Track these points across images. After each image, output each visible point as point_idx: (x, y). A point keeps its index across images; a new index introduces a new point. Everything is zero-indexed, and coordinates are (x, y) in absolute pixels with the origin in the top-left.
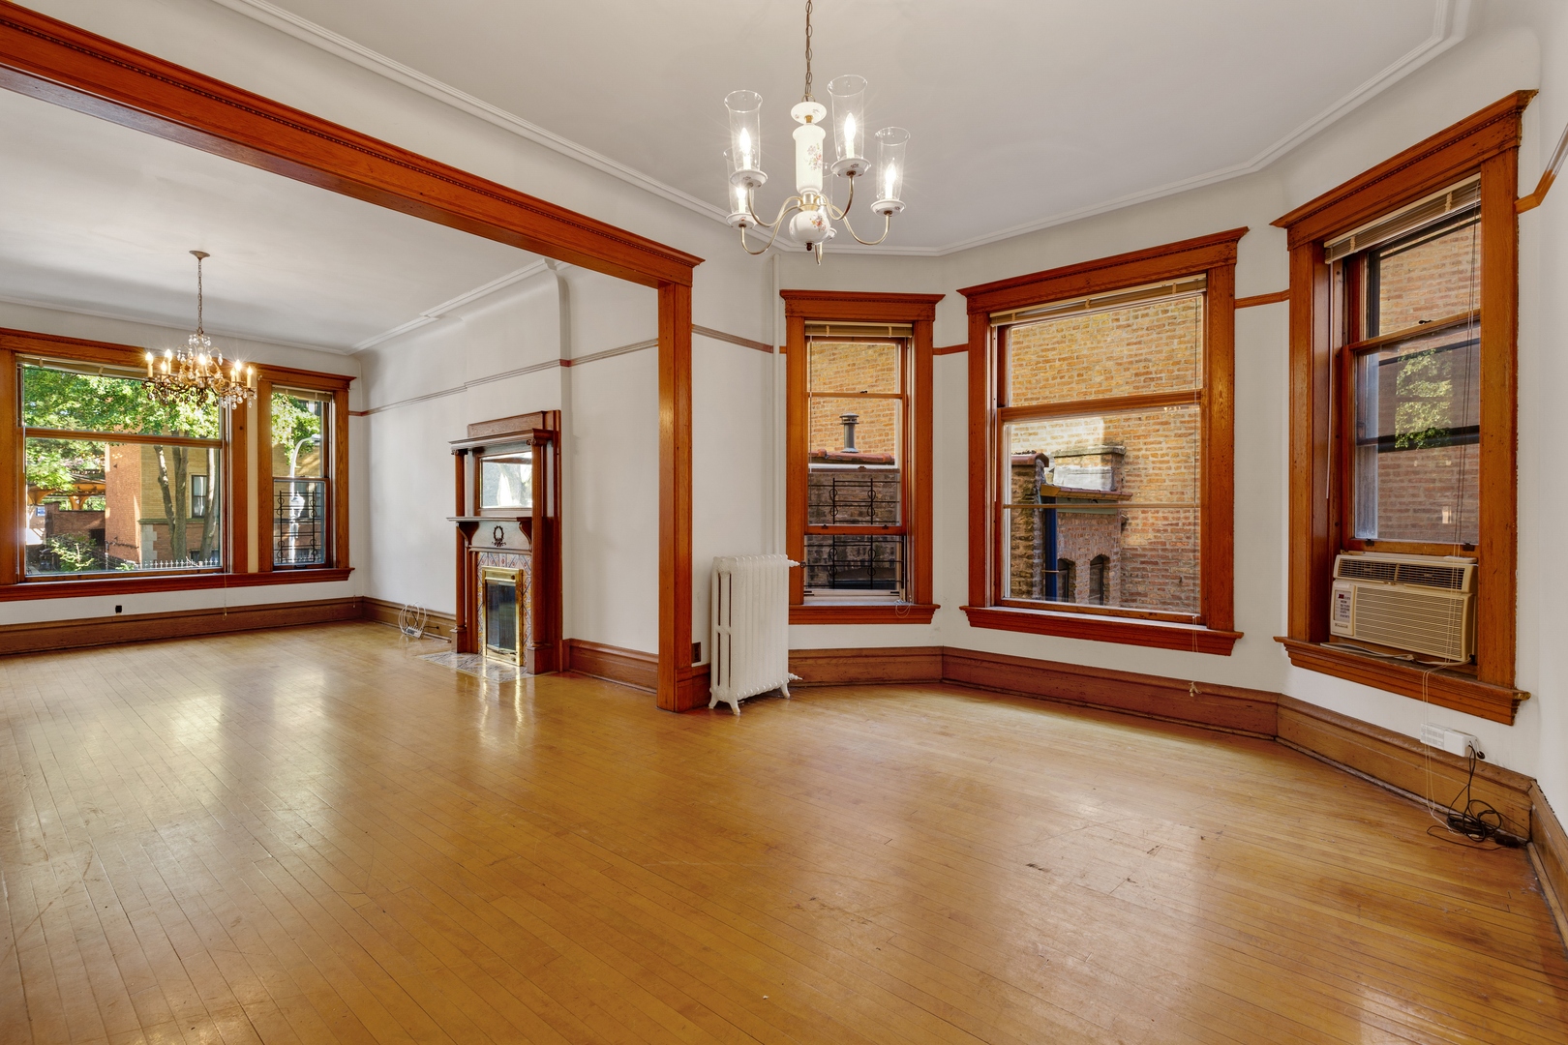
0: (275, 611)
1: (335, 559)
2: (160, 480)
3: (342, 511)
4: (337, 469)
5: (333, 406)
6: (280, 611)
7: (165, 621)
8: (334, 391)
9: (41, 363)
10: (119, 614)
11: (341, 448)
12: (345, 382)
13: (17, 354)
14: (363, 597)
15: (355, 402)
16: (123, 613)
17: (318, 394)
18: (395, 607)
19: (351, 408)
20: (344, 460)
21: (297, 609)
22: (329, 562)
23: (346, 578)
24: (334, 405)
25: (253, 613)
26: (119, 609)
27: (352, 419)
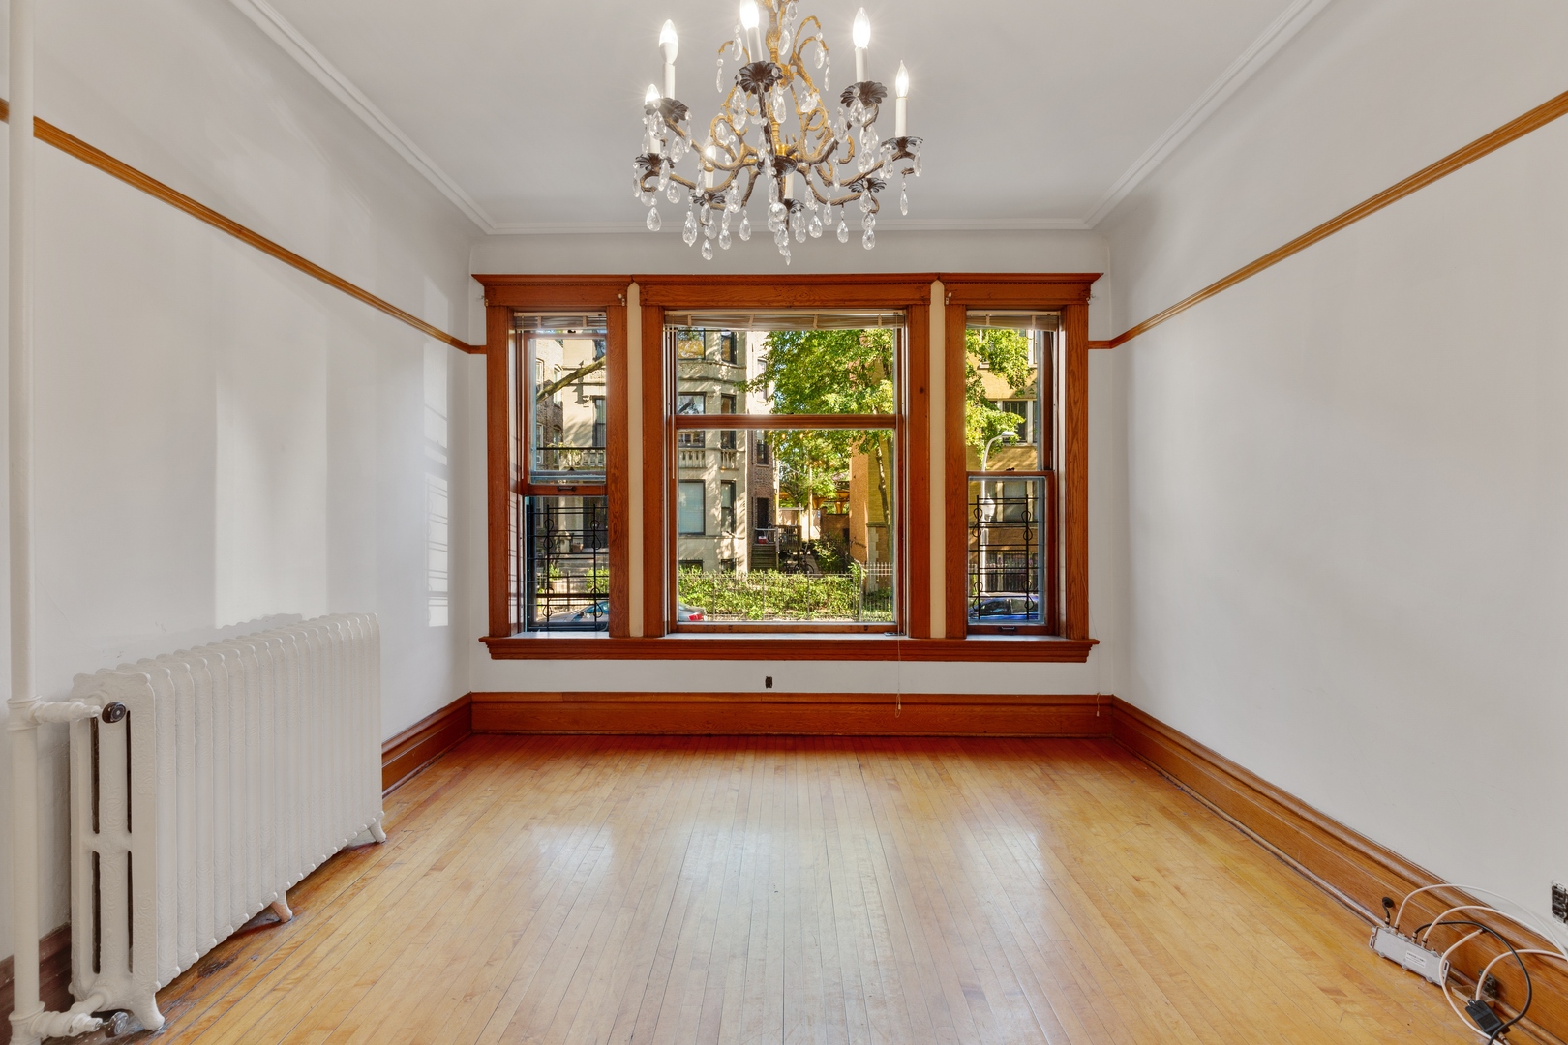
0: (970, 708)
1: (1063, 618)
2: (880, 487)
3: (1077, 531)
4: (1068, 452)
5: (1061, 336)
6: (977, 709)
7: (821, 708)
8: (1063, 308)
9: (690, 322)
10: (769, 690)
11: (1075, 412)
12: (1083, 283)
13: (667, 313)
14: (1112, 697)
15: (1101, 322)
16: (775, 689)
17: (1038, 318)
18: (1197, 753)
19: (1093, 336)
20: (1080, 435)
21: (1003, 709)
22: (1052, 627)
23: (1083, 658)
24: (1062, 334)
25: (938, 708)
26: (769, 682)
27: (1094, 356)
